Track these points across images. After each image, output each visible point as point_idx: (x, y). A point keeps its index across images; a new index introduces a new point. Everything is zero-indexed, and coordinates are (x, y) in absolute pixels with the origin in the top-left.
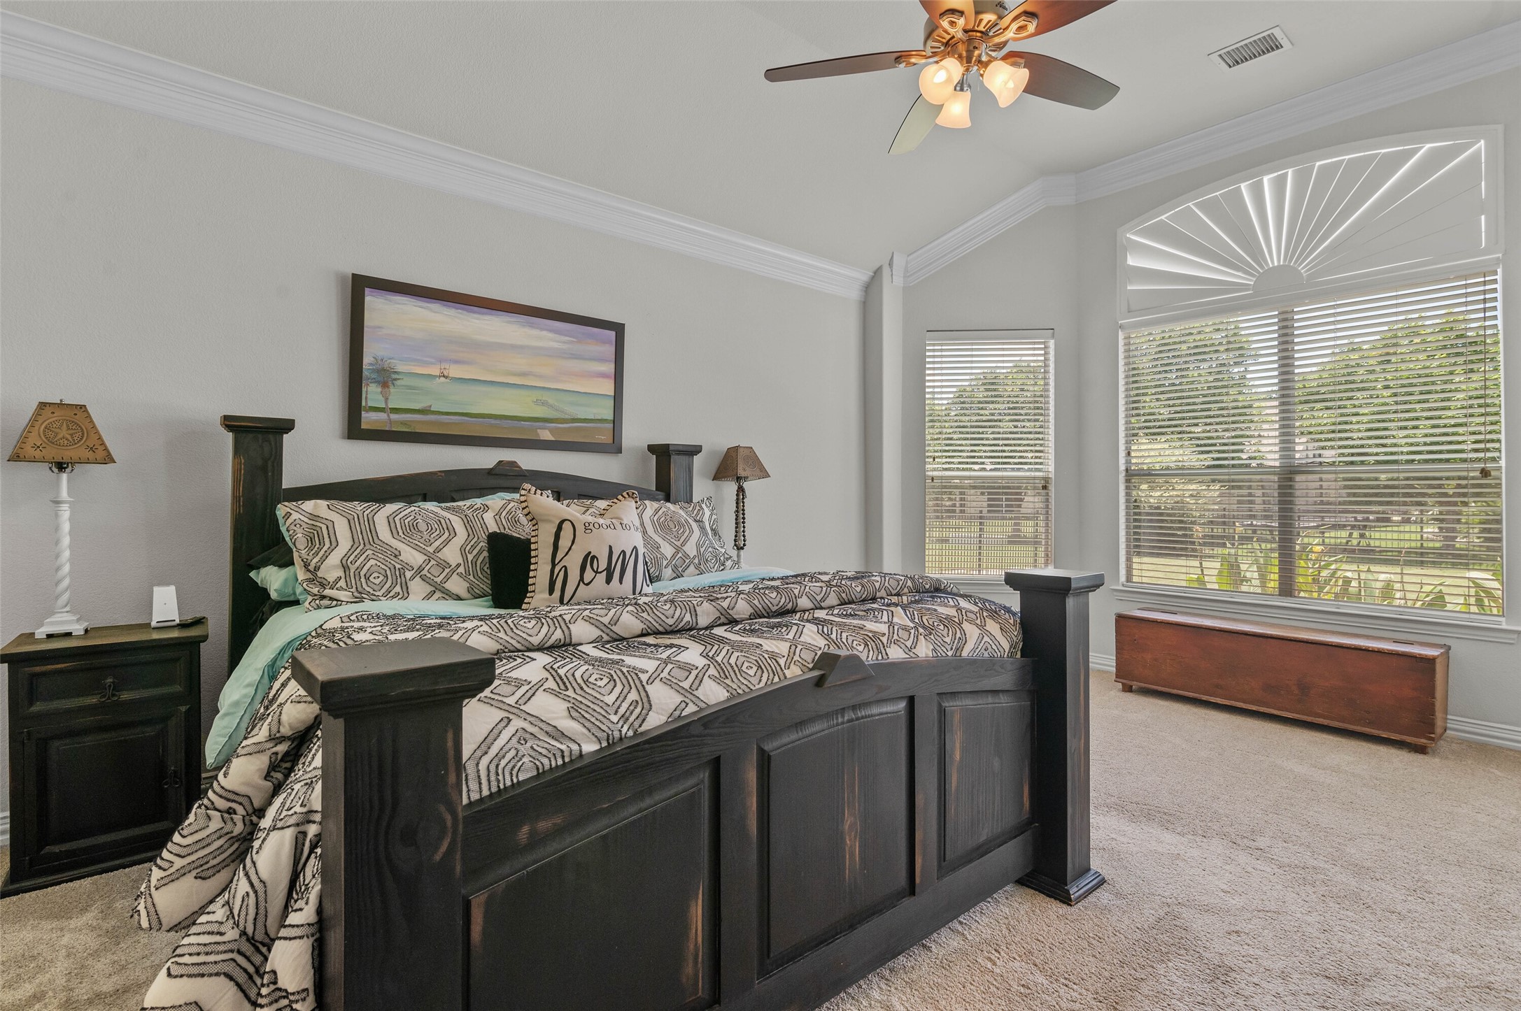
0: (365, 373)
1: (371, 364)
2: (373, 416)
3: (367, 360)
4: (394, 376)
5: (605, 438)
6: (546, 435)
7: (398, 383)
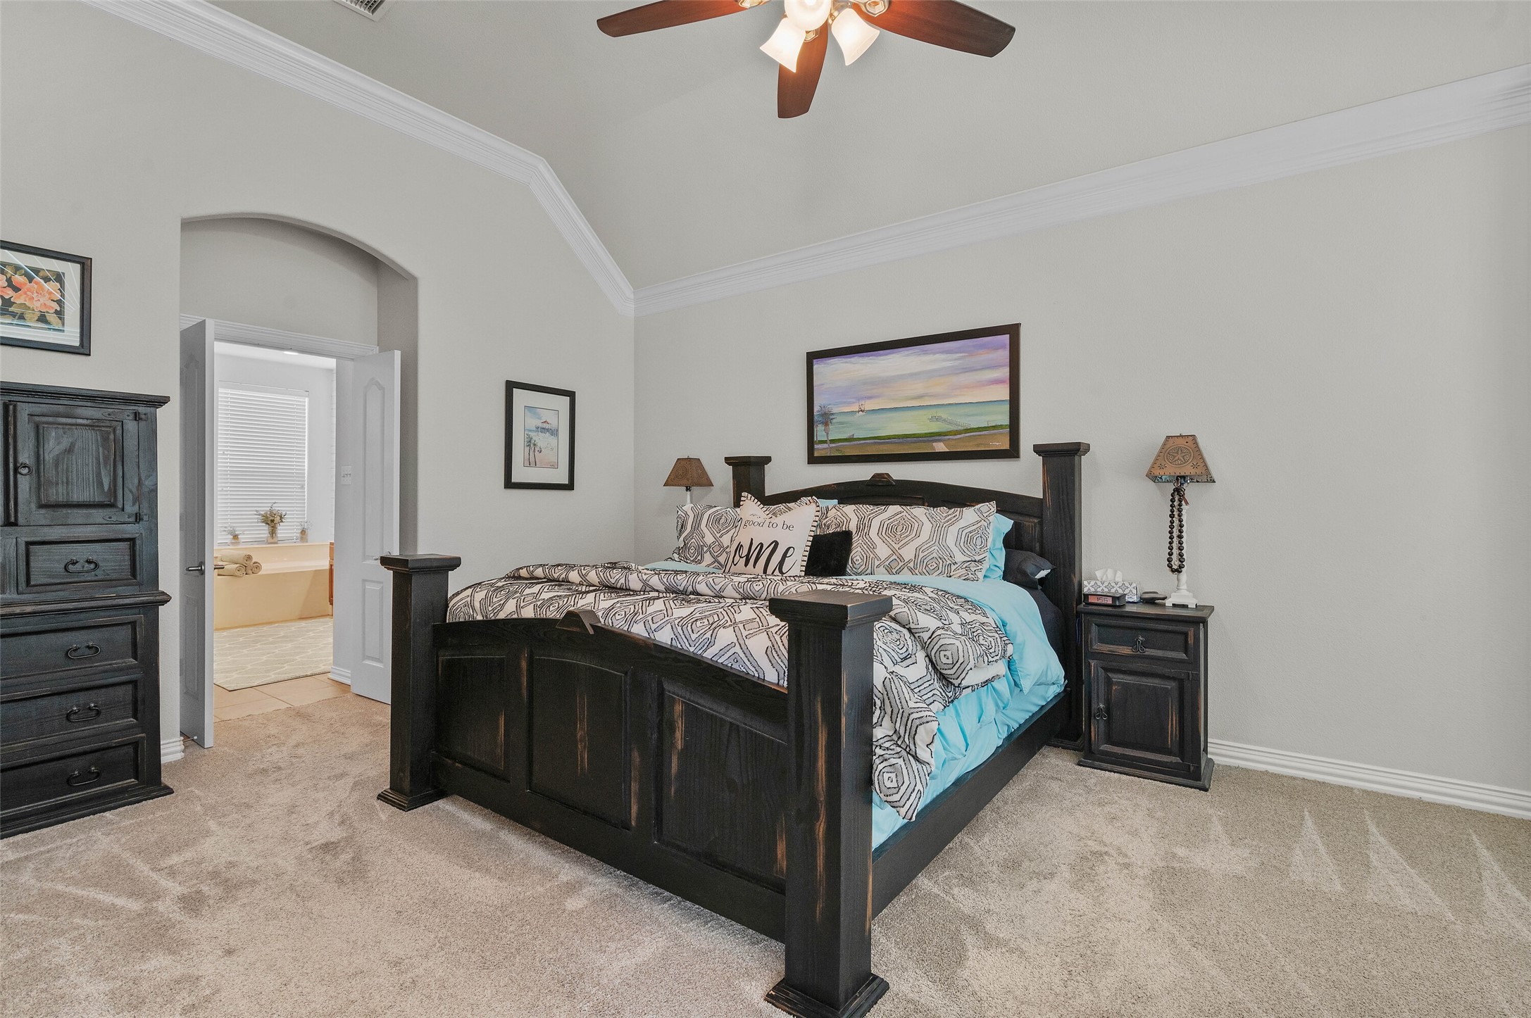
0: (816, 418)
1: (818, 411)
2: (820, 446)
3: (816, 409)
4: (831, 417)
5: (1004, 444)
6: (940, 447)
7: (834, 421)
